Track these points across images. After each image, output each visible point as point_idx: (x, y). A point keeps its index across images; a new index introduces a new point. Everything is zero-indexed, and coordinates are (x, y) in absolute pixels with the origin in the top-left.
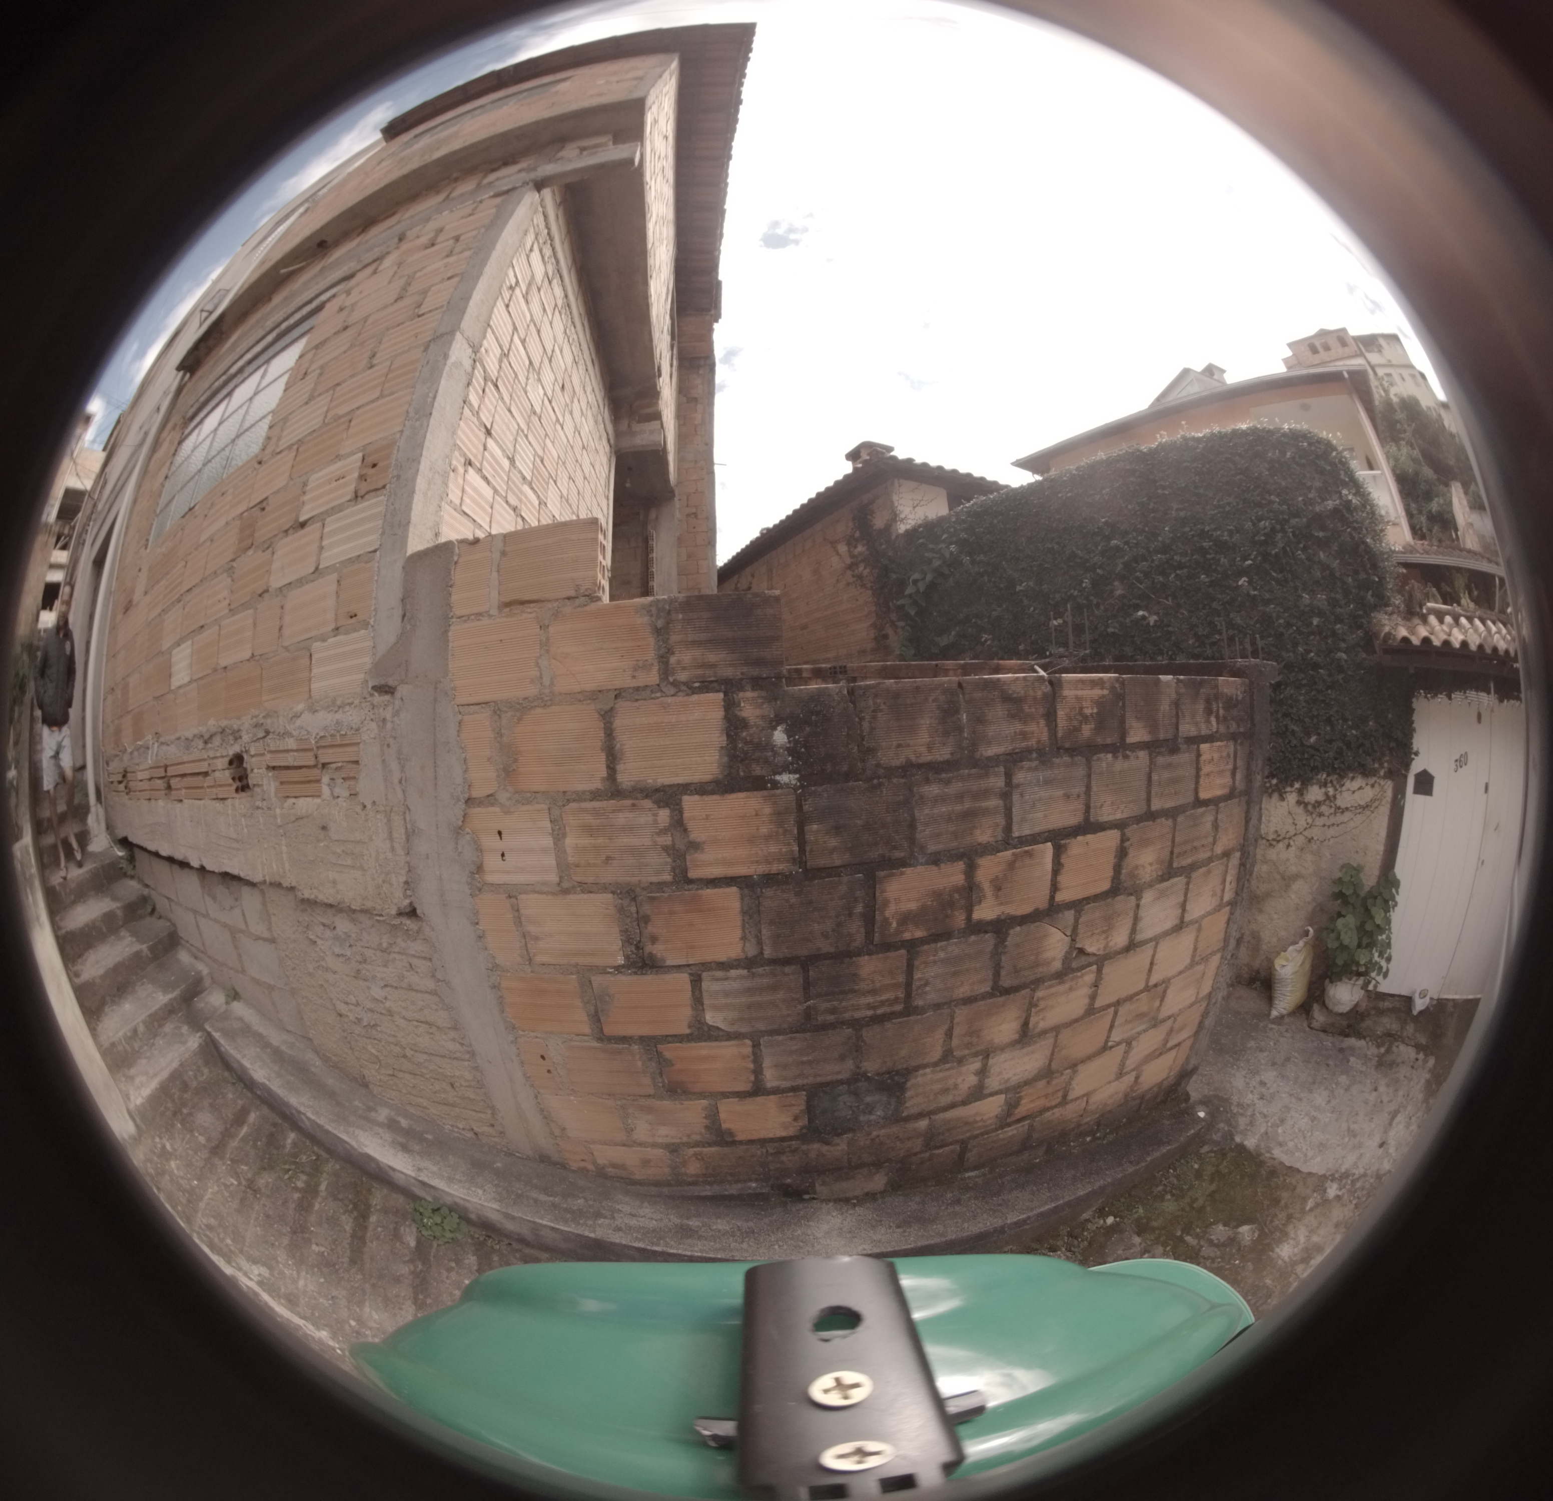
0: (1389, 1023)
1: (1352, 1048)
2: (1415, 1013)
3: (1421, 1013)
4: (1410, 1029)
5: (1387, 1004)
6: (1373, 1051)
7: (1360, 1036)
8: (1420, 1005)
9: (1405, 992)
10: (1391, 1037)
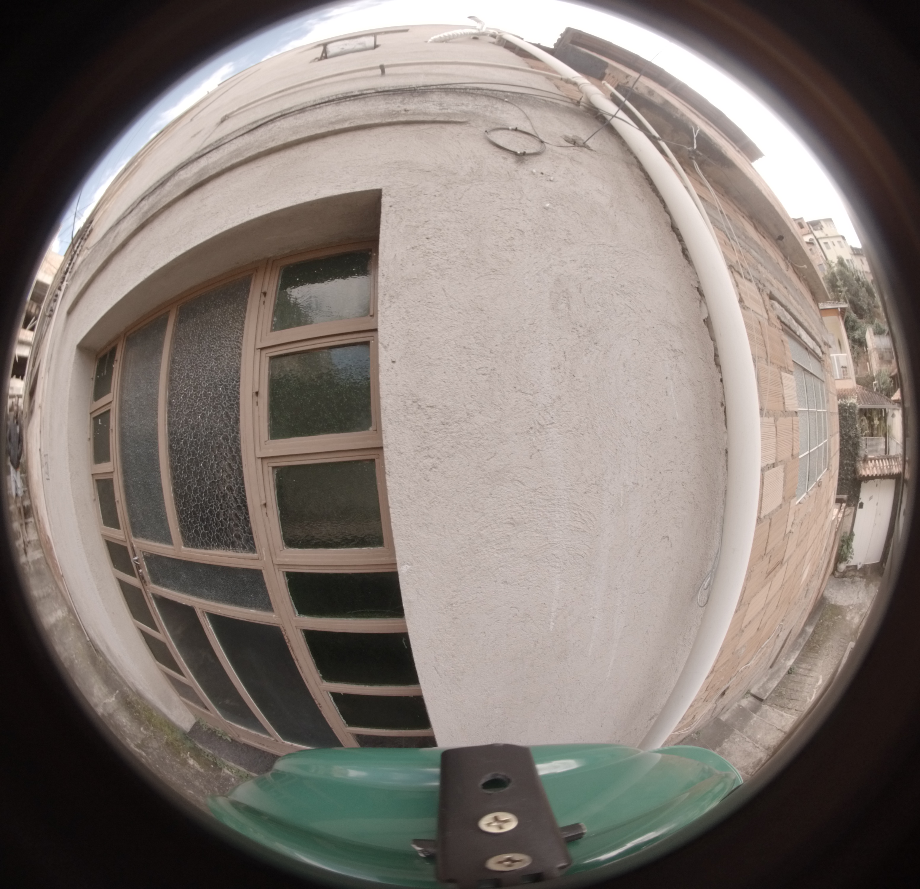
0: (852, 573)
1: (845, 581)
2: (858, 569)
3: (860, 569)
4: (858, 573)
5: (850, 568)
6: (850, 580)
7: (846, 577)
8: (859, 567)
9: (855, 564)
10: (853, 576)
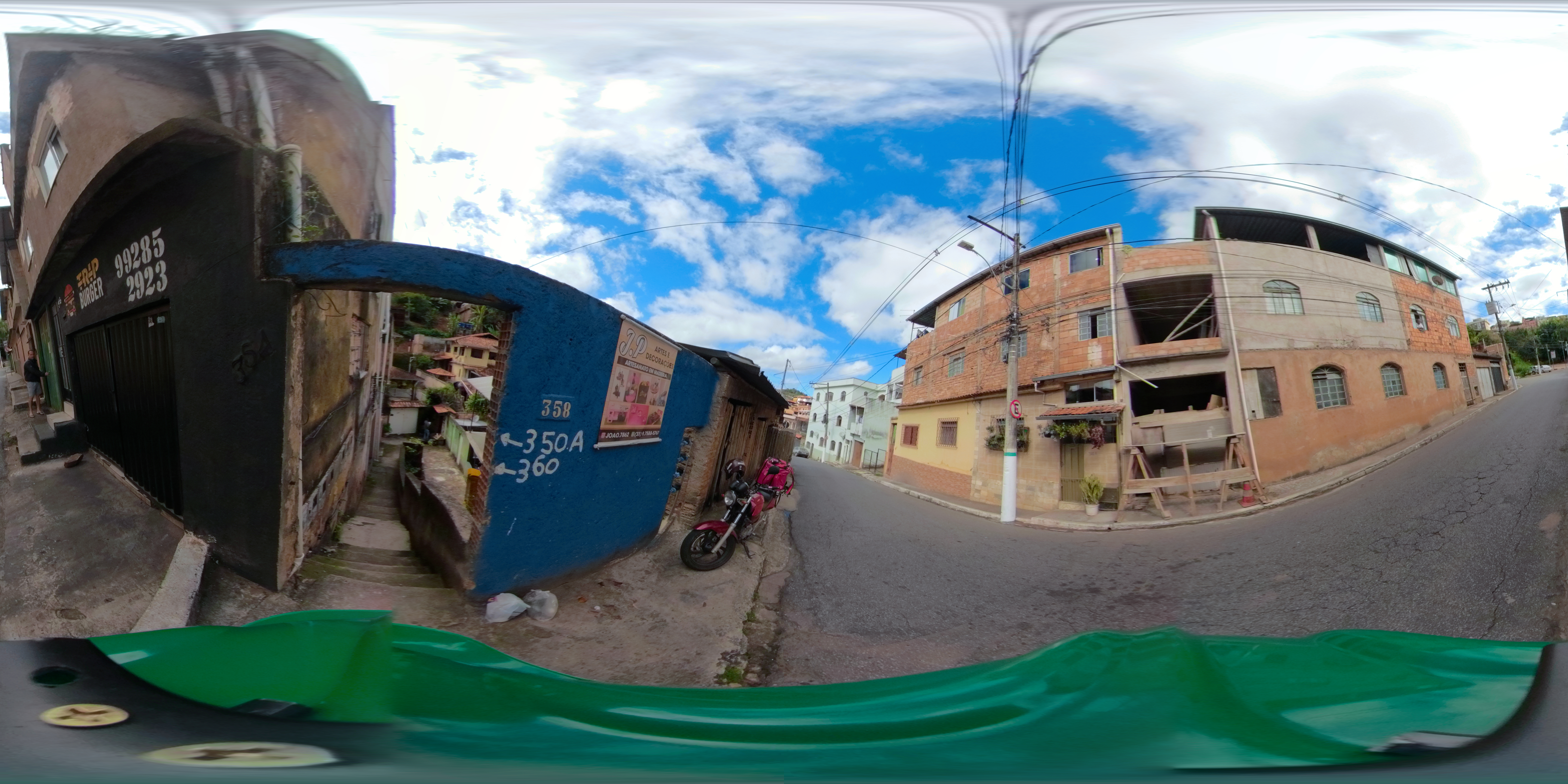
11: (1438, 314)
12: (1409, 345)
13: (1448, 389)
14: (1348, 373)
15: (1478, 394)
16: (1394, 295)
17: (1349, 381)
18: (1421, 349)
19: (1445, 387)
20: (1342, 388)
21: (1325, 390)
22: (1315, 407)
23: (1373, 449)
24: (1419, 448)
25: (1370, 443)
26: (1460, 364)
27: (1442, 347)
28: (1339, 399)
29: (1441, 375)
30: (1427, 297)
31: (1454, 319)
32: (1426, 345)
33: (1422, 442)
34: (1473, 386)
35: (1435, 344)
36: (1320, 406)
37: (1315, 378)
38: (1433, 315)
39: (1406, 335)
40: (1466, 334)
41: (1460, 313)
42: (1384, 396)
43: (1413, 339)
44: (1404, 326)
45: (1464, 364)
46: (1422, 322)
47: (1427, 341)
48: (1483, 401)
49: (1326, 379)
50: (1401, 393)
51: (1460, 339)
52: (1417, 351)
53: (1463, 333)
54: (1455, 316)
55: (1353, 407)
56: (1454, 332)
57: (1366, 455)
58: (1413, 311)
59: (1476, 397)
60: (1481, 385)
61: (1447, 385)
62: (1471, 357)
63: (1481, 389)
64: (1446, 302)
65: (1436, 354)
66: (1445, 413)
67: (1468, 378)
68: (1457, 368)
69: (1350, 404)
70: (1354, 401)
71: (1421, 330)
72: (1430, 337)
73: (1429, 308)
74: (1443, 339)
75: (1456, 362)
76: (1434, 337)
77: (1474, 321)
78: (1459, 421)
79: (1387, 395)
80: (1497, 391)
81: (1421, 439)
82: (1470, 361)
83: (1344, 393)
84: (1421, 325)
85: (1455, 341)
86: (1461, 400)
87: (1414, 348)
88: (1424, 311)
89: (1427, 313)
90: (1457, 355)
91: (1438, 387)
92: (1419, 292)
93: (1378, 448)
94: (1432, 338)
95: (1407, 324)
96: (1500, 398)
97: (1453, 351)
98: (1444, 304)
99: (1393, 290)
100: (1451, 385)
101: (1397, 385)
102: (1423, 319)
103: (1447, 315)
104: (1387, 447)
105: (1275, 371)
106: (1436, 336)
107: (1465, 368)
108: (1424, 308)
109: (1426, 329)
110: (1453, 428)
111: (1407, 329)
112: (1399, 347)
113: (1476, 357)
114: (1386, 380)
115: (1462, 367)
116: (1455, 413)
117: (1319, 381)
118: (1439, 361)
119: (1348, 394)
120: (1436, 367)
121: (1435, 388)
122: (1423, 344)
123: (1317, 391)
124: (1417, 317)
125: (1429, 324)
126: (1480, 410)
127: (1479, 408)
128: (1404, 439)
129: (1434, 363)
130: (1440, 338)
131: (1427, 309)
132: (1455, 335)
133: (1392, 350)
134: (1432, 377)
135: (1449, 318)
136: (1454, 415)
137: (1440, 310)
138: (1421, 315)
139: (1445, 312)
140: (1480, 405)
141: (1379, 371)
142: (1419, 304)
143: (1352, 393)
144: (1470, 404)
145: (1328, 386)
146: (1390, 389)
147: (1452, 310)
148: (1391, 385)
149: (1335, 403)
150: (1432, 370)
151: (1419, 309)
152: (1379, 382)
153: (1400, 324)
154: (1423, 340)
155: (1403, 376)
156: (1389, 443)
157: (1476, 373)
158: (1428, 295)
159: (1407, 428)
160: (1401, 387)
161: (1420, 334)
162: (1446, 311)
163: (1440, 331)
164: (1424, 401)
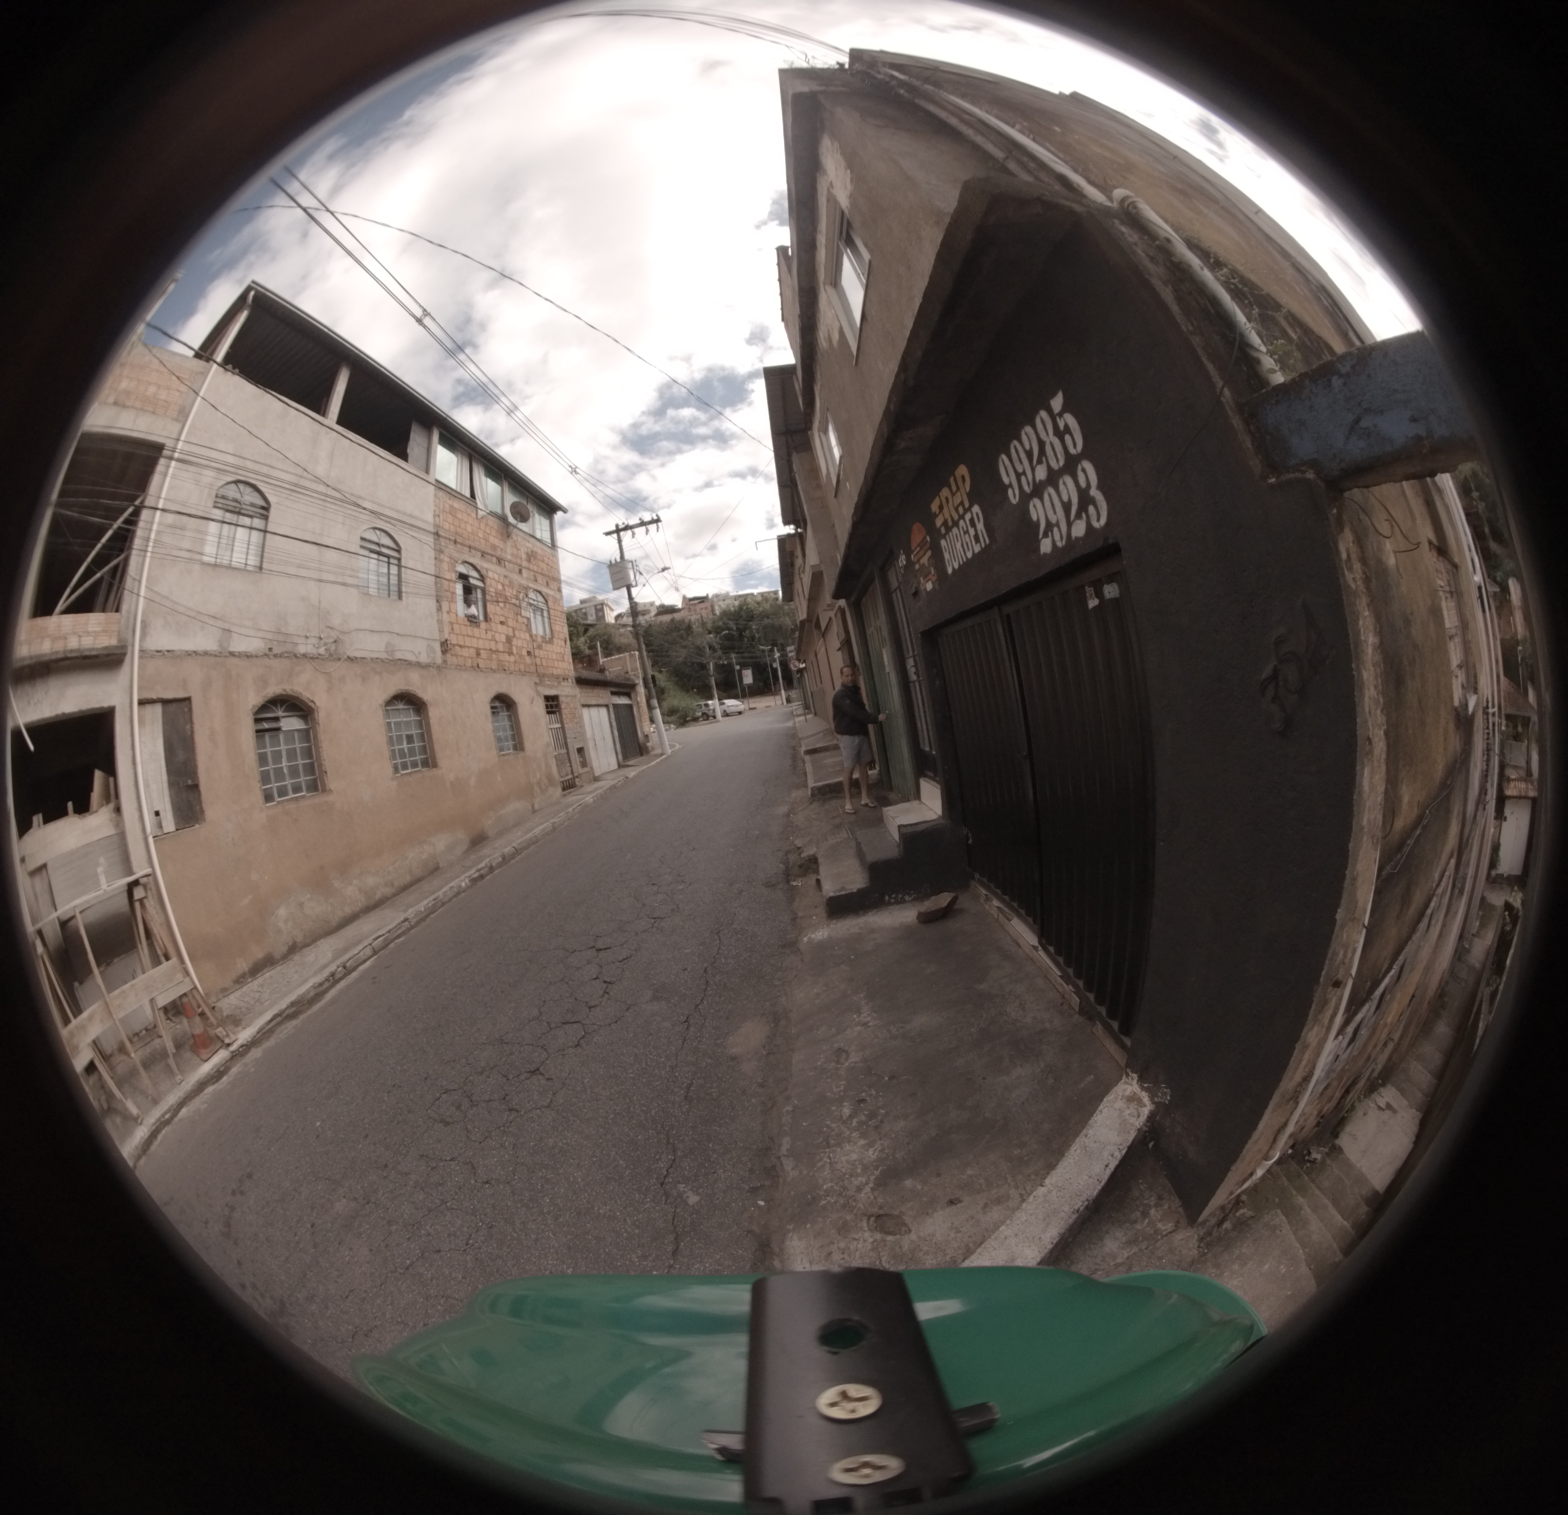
11: (511, 584)
12: (444, 652)
13: (521, 754)
14: (321, 716)
15: (584, 764)
16: (430, 539)
17: (322, 736)
18: (469, 663)
19: (515, 748)
20: (308, 753)
21: (277, 756)
22: (260, 797)
23: (379, 895)
24: (468, 888)
25: (371, 881)
26: (547, 698)
27: (512, 659)
28: (303, 779)
29: (507, 723)
30: (494, 547)
31: (540, 599)
32: (478, 654)
33: (473, 873)
34: (574, 746)
35: (497, 651)
36: (268, 797)
37: (260, 727)
38: (500, 587)
39: (441, 631)
40: (563, 630)
41: (554, 585)
42: (390, 770)
43: (454, 640)
44: (439, 609)
45: (555, 698)
46: (476, 603)
47: (481, 643)
48: (596, 779)
49: (278, 729)
50: (425, 763)
51: (550, 641)
52: (460, 668)
53: (557, 628)
54: (544, 590)
55: (330, 798)
56: (538, 627)
57: (368, 909)
58: (463, 577)
59: (581, 771)
60: (591, 744)
61: (519, 746)
62: (571, 682)
63: (592, 755)
64: (529, 561)
65: (498, 676)
66: (515, 806)
67: (563, 728)
68: (540, 707)
69: (324, 790)
70: (332, 783)
71: (472, 619)
72: (489, 636)
73: (493, 572)
74: (514, 642)
75: (538, 693)
76: (497, 636)
77: (582, 602)
78: (547, 825)
79: (396, 770)
80: (626, 756)
81: (470, 868)
82: (568, 691)
83: (312, 764)
84: (473, 610)
85: (540, 647)
86: (550, 778)
87: (455, 660)
88: (482, 579)
89: (488, 581)
90: (541, 677)
91: (501, 749)
92: (481, 535)
93: (388, 891)
94: (493, 639)
95: (445, 605)
96: (632, 773)
97: (533, 669)
98: (525, 564)
99: (431, 529)
100: (527, 744)
101: (417, 744)
102: (479, 595)
103: (527, 588)
104: (405, 888)
105: (190, 710)
106: (501, 633)
107: (558, 706)
108: (484, 572)
109: (481, 618)
110: (535, 841)
111: (445, 616)
112: (424, 659)
113: (581, 682)
114: (394, 734)
115: (552, 704)
116: (536, 807)
117: (267, 736)
118: (503, 689)
119: (320, 765)
120: (497, 704)
121: (494, 752)
122: (473, 651)
123: (262, 759)
124: (468, 590)
125: (491, 608)
126: (589, 799)
127: (587, 795)
128: (436, 869)
129: (492, 694)
130: (509, 640)
131: (490, 574)
132: (541, 632)
133: (409, 664)
134: (489, 726)
135: (532, 595)
136: (534, 811)
137: (515, 577)
138: (476, 587)
139: (524, 582)
140: (589, 788)
141: (380, 713)
142: (476, 561)
143: (328, 765)
144: (569, 786)
145: (283, 747)
146: (402, 754)
147: (540, 578)
148: (405, 746)
149: (297, 789)
150: (488, 710)
151: (474, 574)
152: (381, 738)
153: (432, 604)
154: (474, 643)
155: (428, 725)
156: (408, 879)
157: (581, 717)
158: (497, 542)
159: (440, 843)
160: (424, 750)
161: (469, 630)
162: (528, 579)
163: (511, 622)
164: (473, 781)
